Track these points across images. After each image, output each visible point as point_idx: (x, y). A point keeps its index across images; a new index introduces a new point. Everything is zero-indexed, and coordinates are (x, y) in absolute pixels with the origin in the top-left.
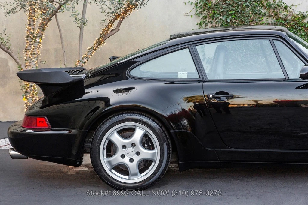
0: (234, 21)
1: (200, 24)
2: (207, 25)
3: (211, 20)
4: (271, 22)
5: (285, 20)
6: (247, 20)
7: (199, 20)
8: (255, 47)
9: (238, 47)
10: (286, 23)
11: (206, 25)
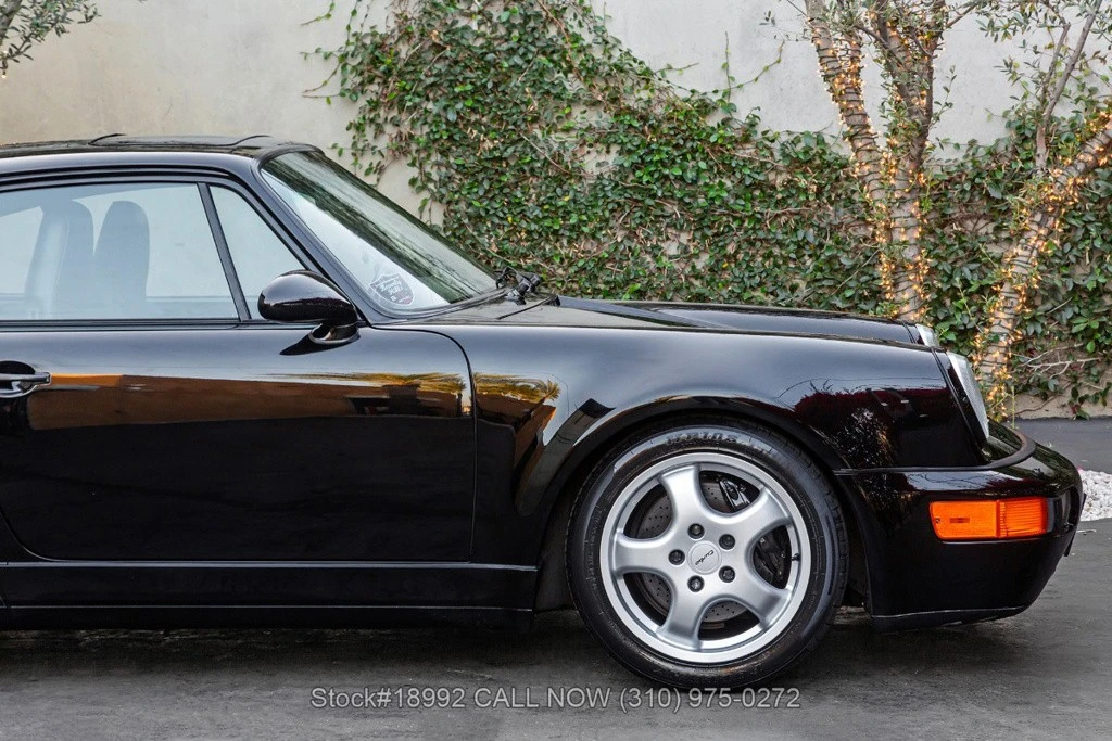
0: (474, 118)
1: (359, 128)
2: (382, 132)
3: (394, 113)
4: (597, 122)
5: (644, 119)
6: (515, 117)
7: (353, 115)
8: (546, 207)
9: (489, 208)
10: (646, 128)
11: (379, 130)
